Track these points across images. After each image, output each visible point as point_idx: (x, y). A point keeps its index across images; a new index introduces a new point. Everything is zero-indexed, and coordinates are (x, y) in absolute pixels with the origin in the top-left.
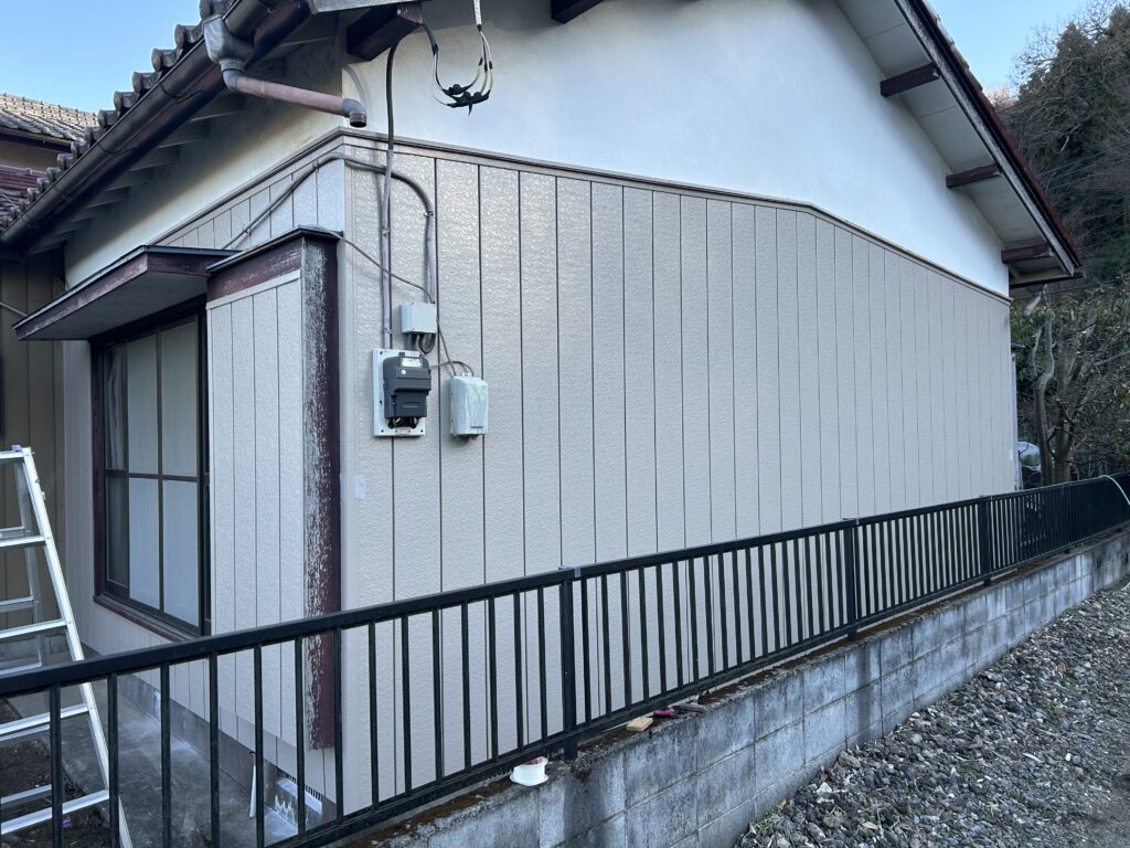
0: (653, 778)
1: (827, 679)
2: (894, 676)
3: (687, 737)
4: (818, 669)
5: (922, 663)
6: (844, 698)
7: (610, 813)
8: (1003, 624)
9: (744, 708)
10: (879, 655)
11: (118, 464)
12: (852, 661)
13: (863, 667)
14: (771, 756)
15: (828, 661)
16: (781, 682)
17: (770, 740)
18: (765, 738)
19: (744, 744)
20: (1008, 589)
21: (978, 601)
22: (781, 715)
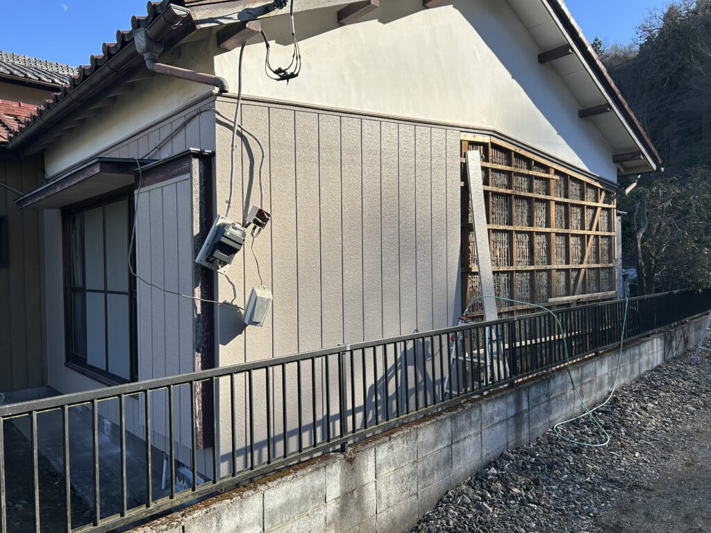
0: (391, 463)
1: (496, 409)
2: (537, 408)
3: (411, 440)
4: (490, 403)
5: (554, 401)
6: (507, 420)
7: (366, 481)
8: (606, 379)
9: (445, 425)
10: (528, 396)
11: (79, 283)
12: (511, 399)
13: (518, 402)
14: (462, 452)
15: (496, 398)
16: (468, 410)
17: (461, 443)
18: (457, 442)
19: (445, 445)
20: (610, 358)
21: (590, 365)
22: (468, 429)
